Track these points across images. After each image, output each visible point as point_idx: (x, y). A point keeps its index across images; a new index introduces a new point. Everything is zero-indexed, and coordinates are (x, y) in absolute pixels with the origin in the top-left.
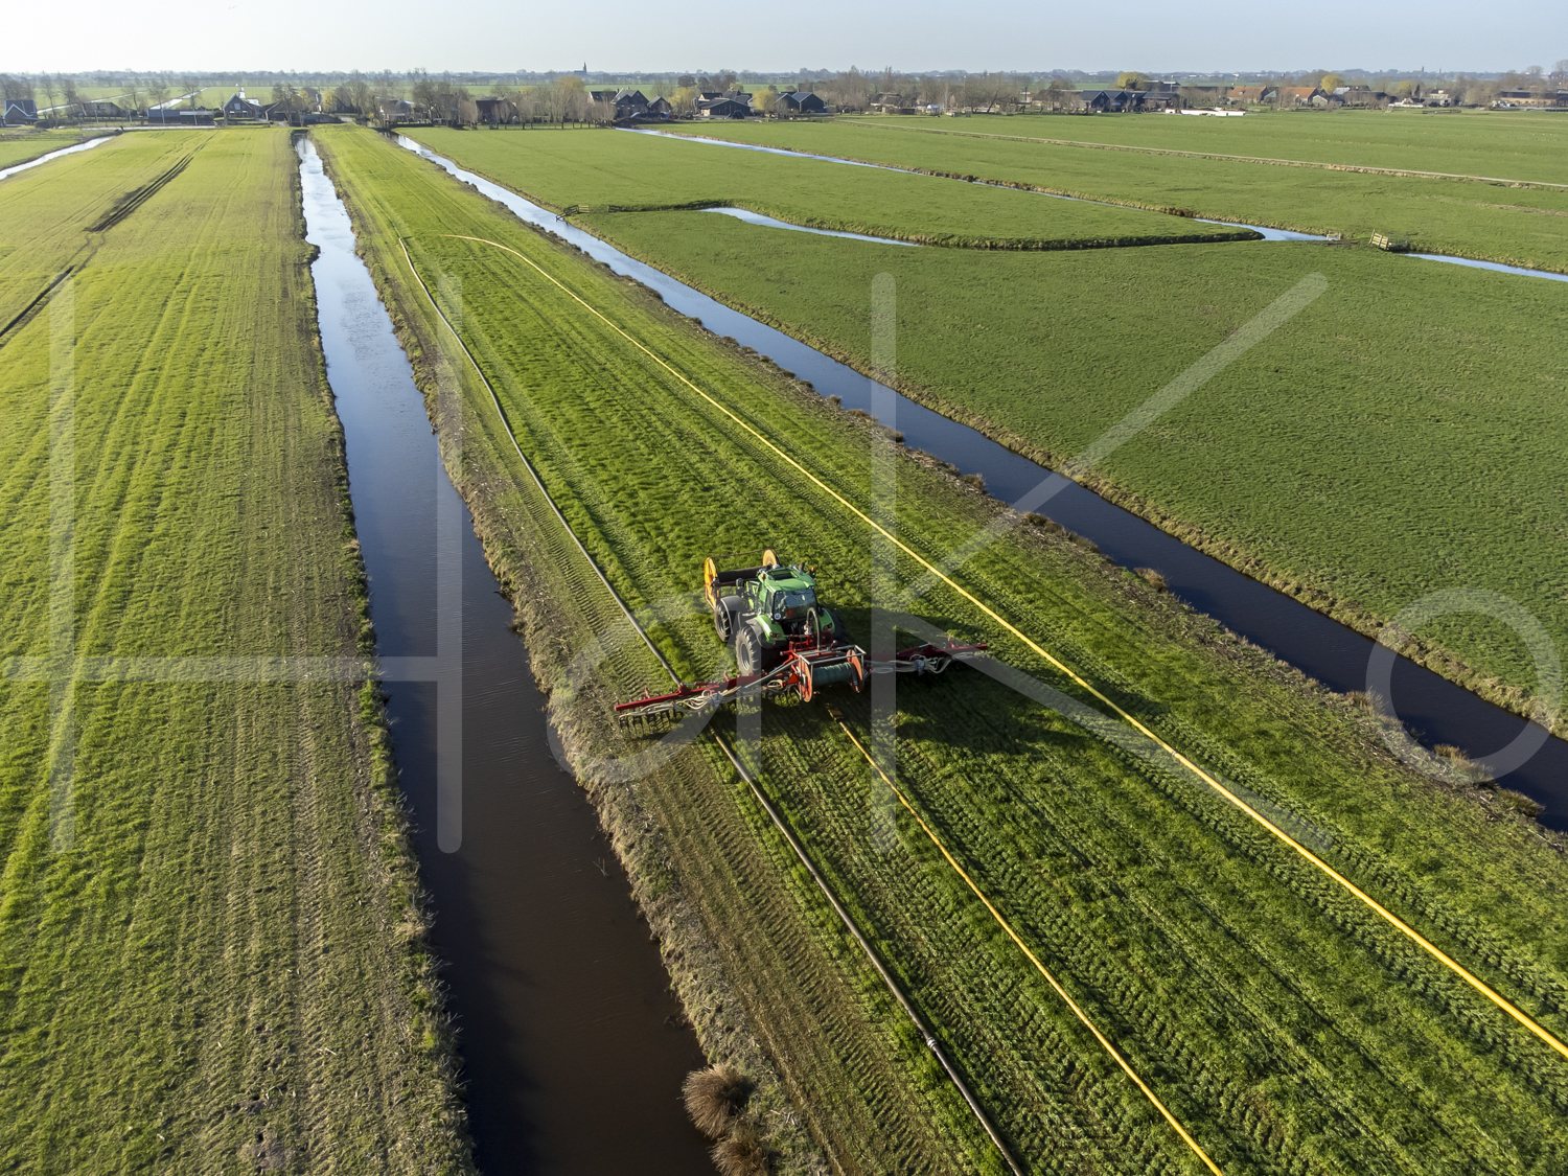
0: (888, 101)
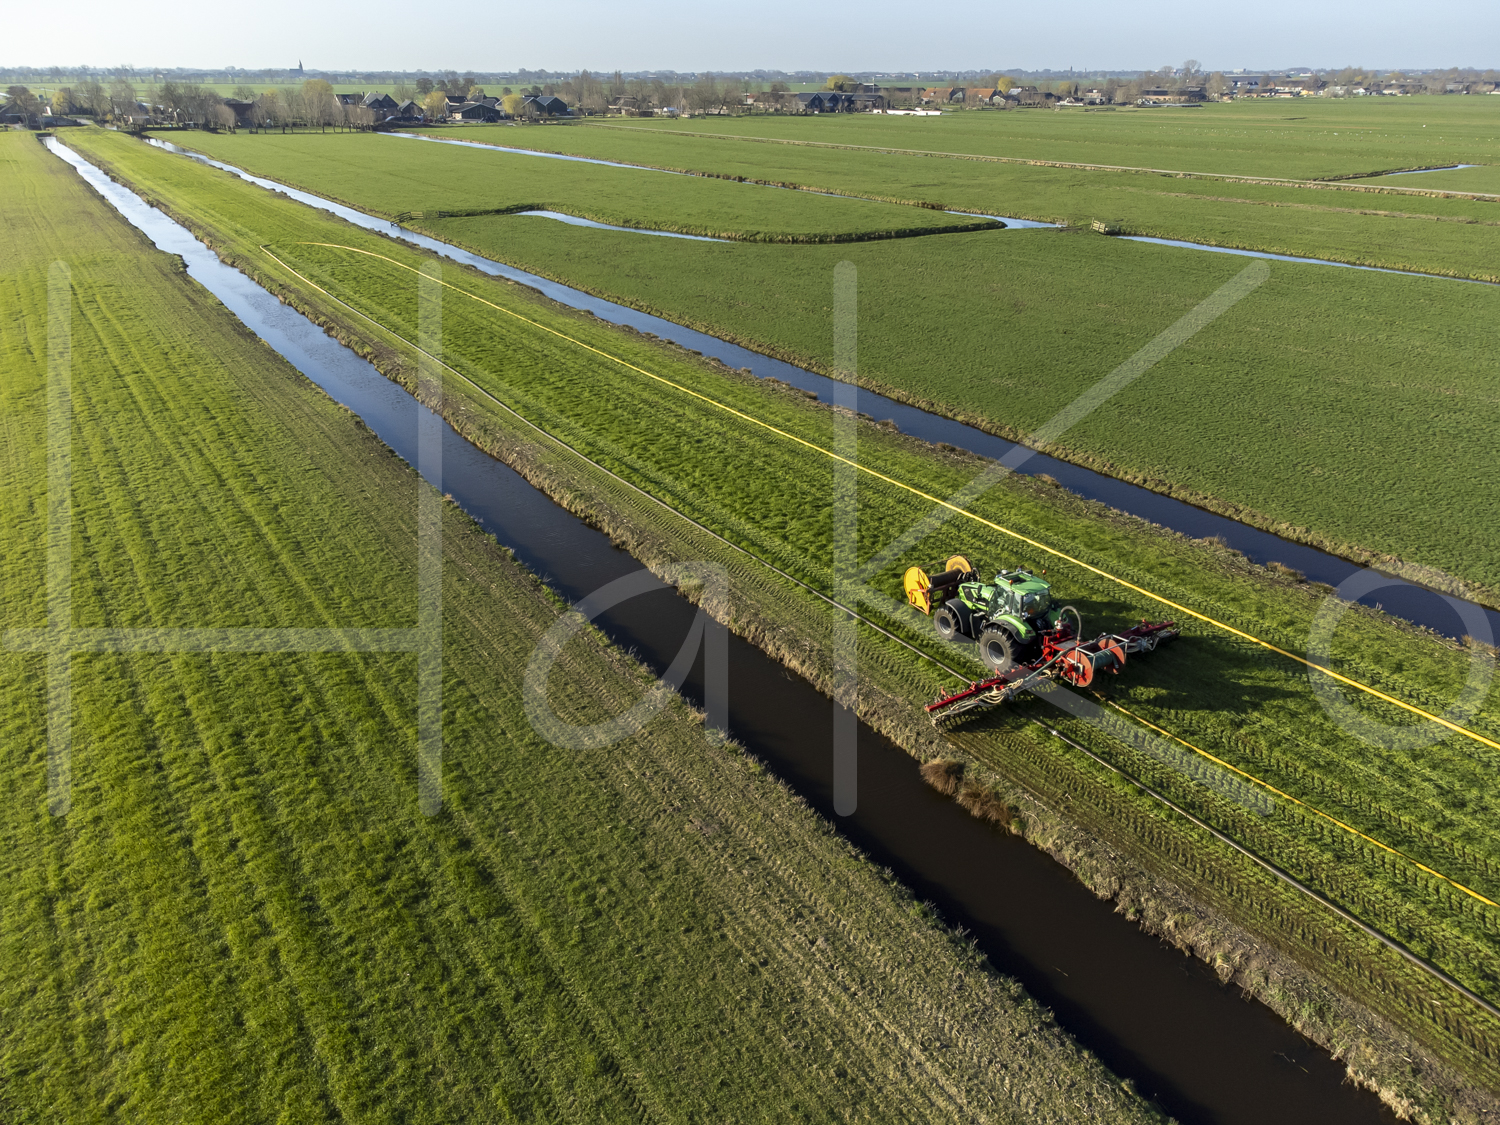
0: (626, 104)
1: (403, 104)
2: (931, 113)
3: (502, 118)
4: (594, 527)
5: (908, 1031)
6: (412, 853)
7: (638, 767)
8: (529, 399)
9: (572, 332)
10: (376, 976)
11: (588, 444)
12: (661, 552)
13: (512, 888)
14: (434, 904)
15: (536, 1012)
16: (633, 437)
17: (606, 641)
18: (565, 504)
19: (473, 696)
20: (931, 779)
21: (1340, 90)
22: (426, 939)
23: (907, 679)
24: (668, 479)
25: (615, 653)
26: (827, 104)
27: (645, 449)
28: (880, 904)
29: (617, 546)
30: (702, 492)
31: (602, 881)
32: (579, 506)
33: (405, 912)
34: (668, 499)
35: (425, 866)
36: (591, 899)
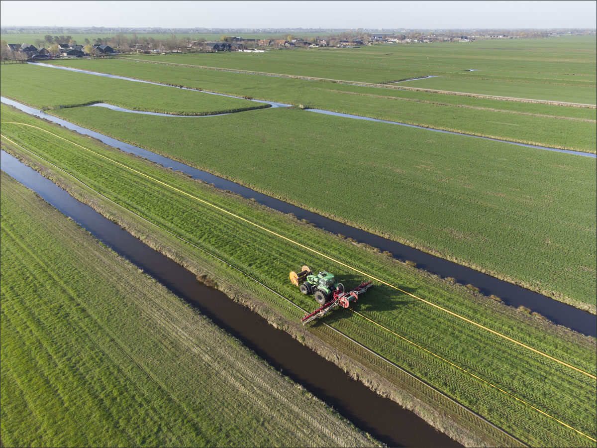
0: (138, 48)
1: (40, 49)
2: (260, 51)
3: (85, 55)
4: (116, 223)
5: (179, 327)
6: (64, 308)
7: (124, 284)
8: (96, 183)
9: (112, 157)
10: (57, 332)
11: (115, 197)
12: (135, 229)
13: (90, 312)
14: (71, 317)
15: (96, 334)
16: (130, 194)
17: (117, 255)
18: (107, 217)
19: (79, 272)
20: (199, 279)
21: (409, 40)
22: (69, 324)
23: (198, 257)
24: (140, 207)
25: (120, 258)
26: (221, 48)
27: (133, 198)
28: (179, 305)
29: (123, 229)
30: (150, 211)
31: (113, 308)
32: (111, 217)
33: (63, 320)
34: (139, 214)
35: (68, 310)
36: (110, 312)
